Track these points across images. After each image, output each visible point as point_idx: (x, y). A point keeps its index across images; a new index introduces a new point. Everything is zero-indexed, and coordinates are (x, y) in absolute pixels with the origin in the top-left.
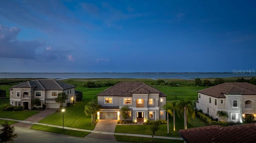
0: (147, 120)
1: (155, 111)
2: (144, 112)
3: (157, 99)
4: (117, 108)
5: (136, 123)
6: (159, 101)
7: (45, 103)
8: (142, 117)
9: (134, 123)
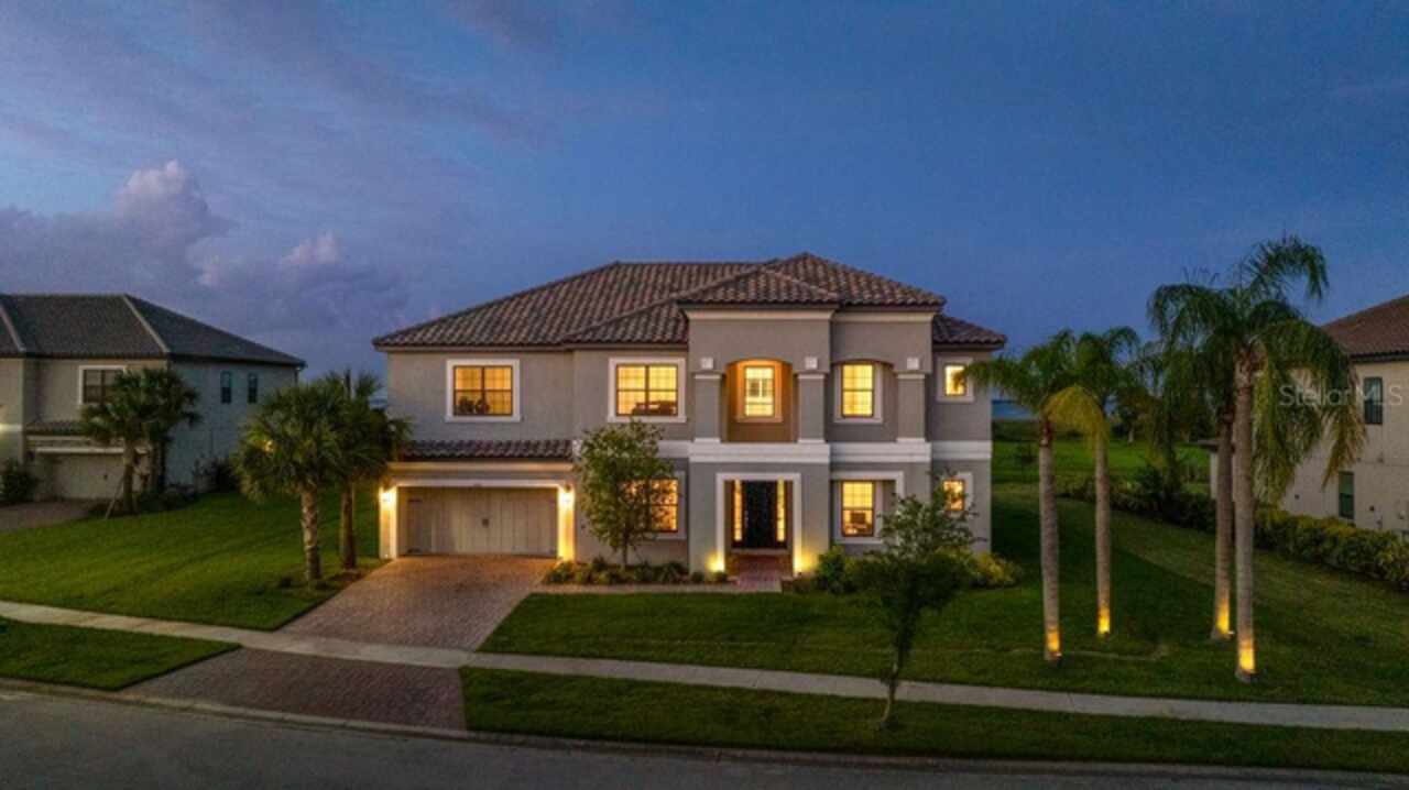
0: (823, 548)
1: (898, 476)
2: (795, 477)
3: (914, 364)
4: (555, 452)
5: (721, 578)
6: (932, 381)
7: (30, 455)
8: (781, 536)
9: (699, 578)
